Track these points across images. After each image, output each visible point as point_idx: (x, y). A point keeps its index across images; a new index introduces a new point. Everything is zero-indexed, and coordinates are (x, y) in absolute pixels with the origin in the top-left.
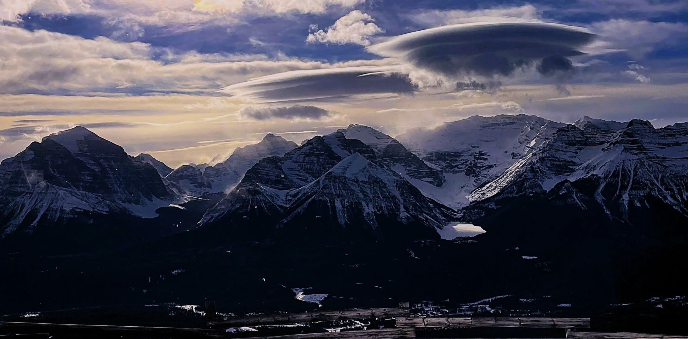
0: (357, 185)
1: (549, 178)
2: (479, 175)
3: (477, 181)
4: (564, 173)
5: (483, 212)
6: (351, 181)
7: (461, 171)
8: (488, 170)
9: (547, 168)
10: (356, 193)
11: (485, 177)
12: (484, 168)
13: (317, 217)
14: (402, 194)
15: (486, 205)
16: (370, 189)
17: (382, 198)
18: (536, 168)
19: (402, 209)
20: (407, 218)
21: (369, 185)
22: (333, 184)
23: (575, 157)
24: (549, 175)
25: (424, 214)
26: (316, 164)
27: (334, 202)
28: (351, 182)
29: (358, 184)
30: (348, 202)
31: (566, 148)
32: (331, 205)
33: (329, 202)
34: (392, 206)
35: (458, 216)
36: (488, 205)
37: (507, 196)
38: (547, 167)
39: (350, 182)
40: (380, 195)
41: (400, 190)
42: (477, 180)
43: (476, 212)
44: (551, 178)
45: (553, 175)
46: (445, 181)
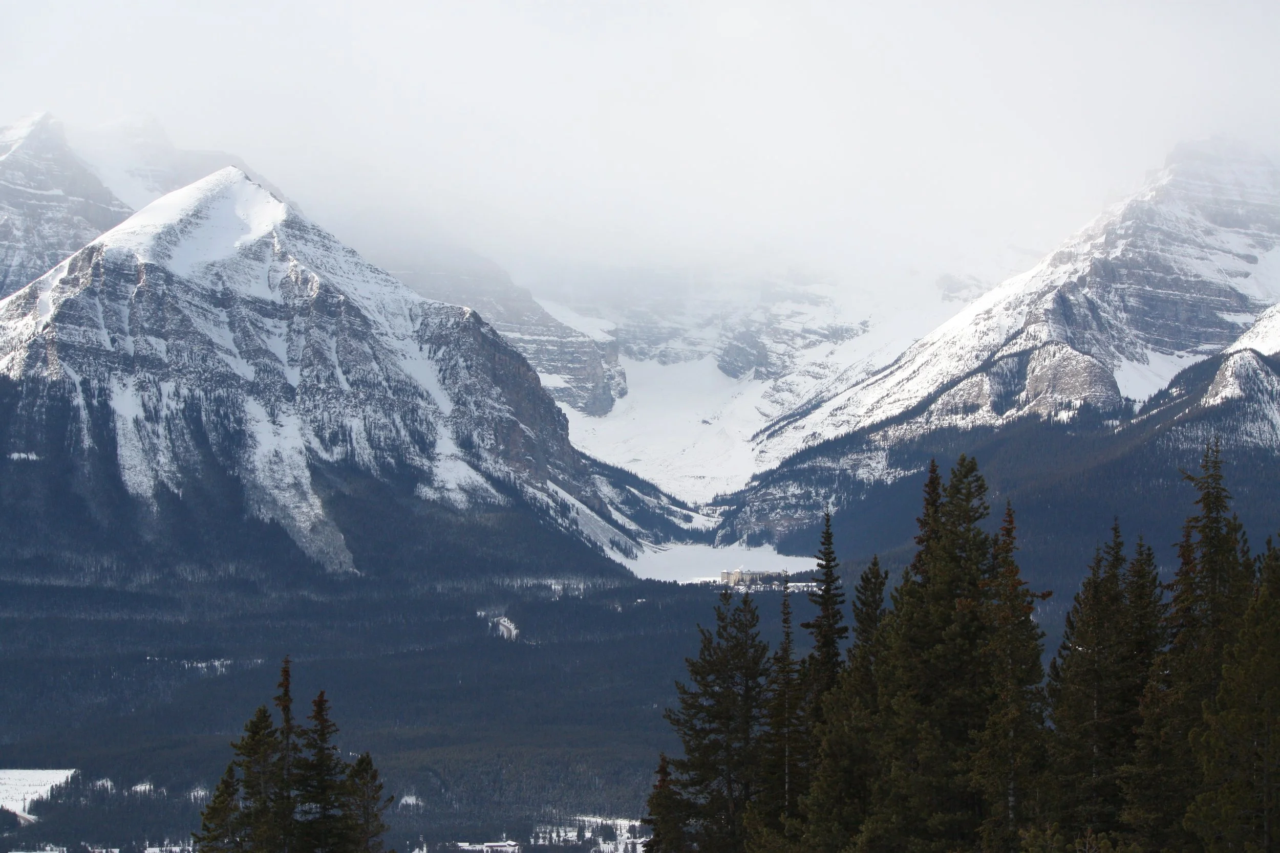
0: (223, 316)
1: (1132, 357)
2: (785, 367)
3: (777, 396)
4: (1198, 343)
5: (826, 497)
6: (197, 293)
7: (701, 356)
8: (827, 346)
9: (1123, 315)
10: (221, 355)
11: (817, 377)
12: (813, 338)
13: (15, 456)
14: (448, 374)
15: (845, 462)
16: (289, 339)
17: (346, 387)
18: (1079, 305)
19: (445, 444)
20: (471, 492)
21: (284, 324)
22: (107, 302)
23: (1246, 275)
24: (1132, 343)
25: (549, 483)
26: (22, 245)
27: (104, 394)
28: (196, 301)
29: (230, 315)
30: (177, 394)
31: (1208, 232)
32: (89, 405)
33: (79, 389)
34: (398, 432)
35: (700, 522)
36: (855, 467)
37: (945, 424)
38: (1126, 309)
39: (189, 297)
40: (339, 372)
41: (440, 354)
42: (777, 389)
43: (794, 495)
44: (1143, 360)
45: (1150, 346)
46: (623, 393)
